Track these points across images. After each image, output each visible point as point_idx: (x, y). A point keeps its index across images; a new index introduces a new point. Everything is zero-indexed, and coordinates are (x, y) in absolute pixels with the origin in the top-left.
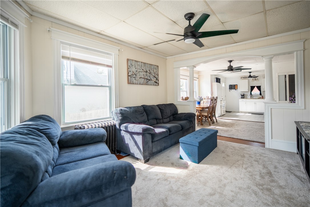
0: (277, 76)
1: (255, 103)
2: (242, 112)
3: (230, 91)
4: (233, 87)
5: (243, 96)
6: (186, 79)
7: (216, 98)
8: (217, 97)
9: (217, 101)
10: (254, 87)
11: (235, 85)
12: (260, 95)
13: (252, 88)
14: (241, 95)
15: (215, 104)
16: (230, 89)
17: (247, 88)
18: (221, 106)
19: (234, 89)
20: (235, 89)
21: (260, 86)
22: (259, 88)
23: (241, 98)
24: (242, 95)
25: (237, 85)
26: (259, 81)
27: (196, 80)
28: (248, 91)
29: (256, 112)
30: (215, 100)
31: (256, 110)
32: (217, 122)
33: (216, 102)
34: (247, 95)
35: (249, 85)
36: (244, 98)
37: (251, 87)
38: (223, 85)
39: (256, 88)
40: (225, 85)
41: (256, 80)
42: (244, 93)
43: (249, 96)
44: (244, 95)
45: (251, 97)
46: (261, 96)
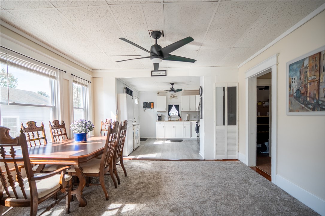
0: (214, 88)
1: (174, 127)
2: (160, 139)
3: (144, 110)
4: (148, 105)
5: (160, 118)
6: (54, 77)
7: (123, 125)
8: (126, 122)
9: (125, 131)
10: (173, 105)
11: (150, 103)
12: (178, 116)
13: (170, 107)
14: (158, 116)
15: (121, 137)
16: (144, 108)
17: (165, 107)
18: (133, 133)
19: (149, 108)
20: (151, 108)
21: (178, 105)
22: (177, 107)
23: (159, 120)
24: (160, 116)
25: (153, 102)
26: (177, 98)
27: (86, 86)
28: (166, 111)
29: (175, 138)
30: (122, 128)
31: (175, 136)
32: (126, 175)
33: (125, 134)
34: (164, 116)
35: (167, 103)
36: (161, 120)
37: (169, 105)
38: (136, 102)
39: (174, 107)
40: (138, 102)
41: (174, 97)
42: (162, 114)
43: (166, 118)
44: (161, 116)
45: (169, 118)
46: (179, 118)
